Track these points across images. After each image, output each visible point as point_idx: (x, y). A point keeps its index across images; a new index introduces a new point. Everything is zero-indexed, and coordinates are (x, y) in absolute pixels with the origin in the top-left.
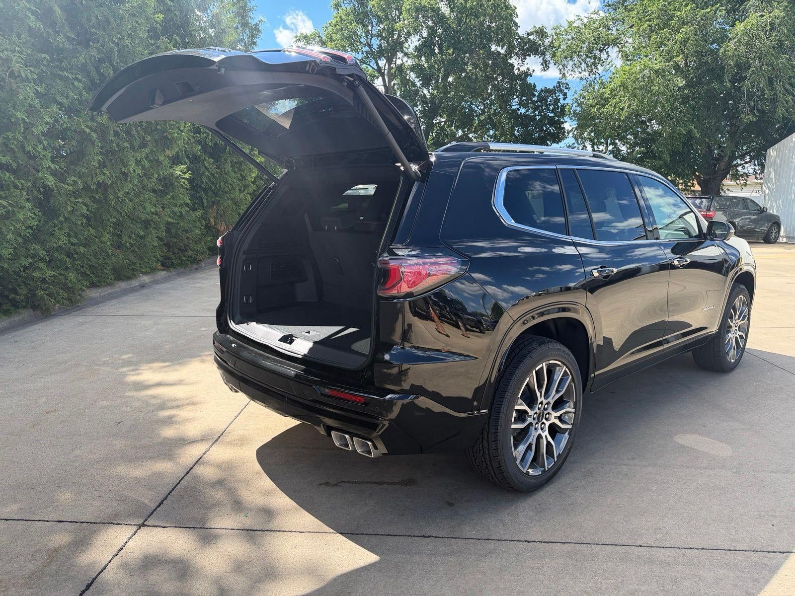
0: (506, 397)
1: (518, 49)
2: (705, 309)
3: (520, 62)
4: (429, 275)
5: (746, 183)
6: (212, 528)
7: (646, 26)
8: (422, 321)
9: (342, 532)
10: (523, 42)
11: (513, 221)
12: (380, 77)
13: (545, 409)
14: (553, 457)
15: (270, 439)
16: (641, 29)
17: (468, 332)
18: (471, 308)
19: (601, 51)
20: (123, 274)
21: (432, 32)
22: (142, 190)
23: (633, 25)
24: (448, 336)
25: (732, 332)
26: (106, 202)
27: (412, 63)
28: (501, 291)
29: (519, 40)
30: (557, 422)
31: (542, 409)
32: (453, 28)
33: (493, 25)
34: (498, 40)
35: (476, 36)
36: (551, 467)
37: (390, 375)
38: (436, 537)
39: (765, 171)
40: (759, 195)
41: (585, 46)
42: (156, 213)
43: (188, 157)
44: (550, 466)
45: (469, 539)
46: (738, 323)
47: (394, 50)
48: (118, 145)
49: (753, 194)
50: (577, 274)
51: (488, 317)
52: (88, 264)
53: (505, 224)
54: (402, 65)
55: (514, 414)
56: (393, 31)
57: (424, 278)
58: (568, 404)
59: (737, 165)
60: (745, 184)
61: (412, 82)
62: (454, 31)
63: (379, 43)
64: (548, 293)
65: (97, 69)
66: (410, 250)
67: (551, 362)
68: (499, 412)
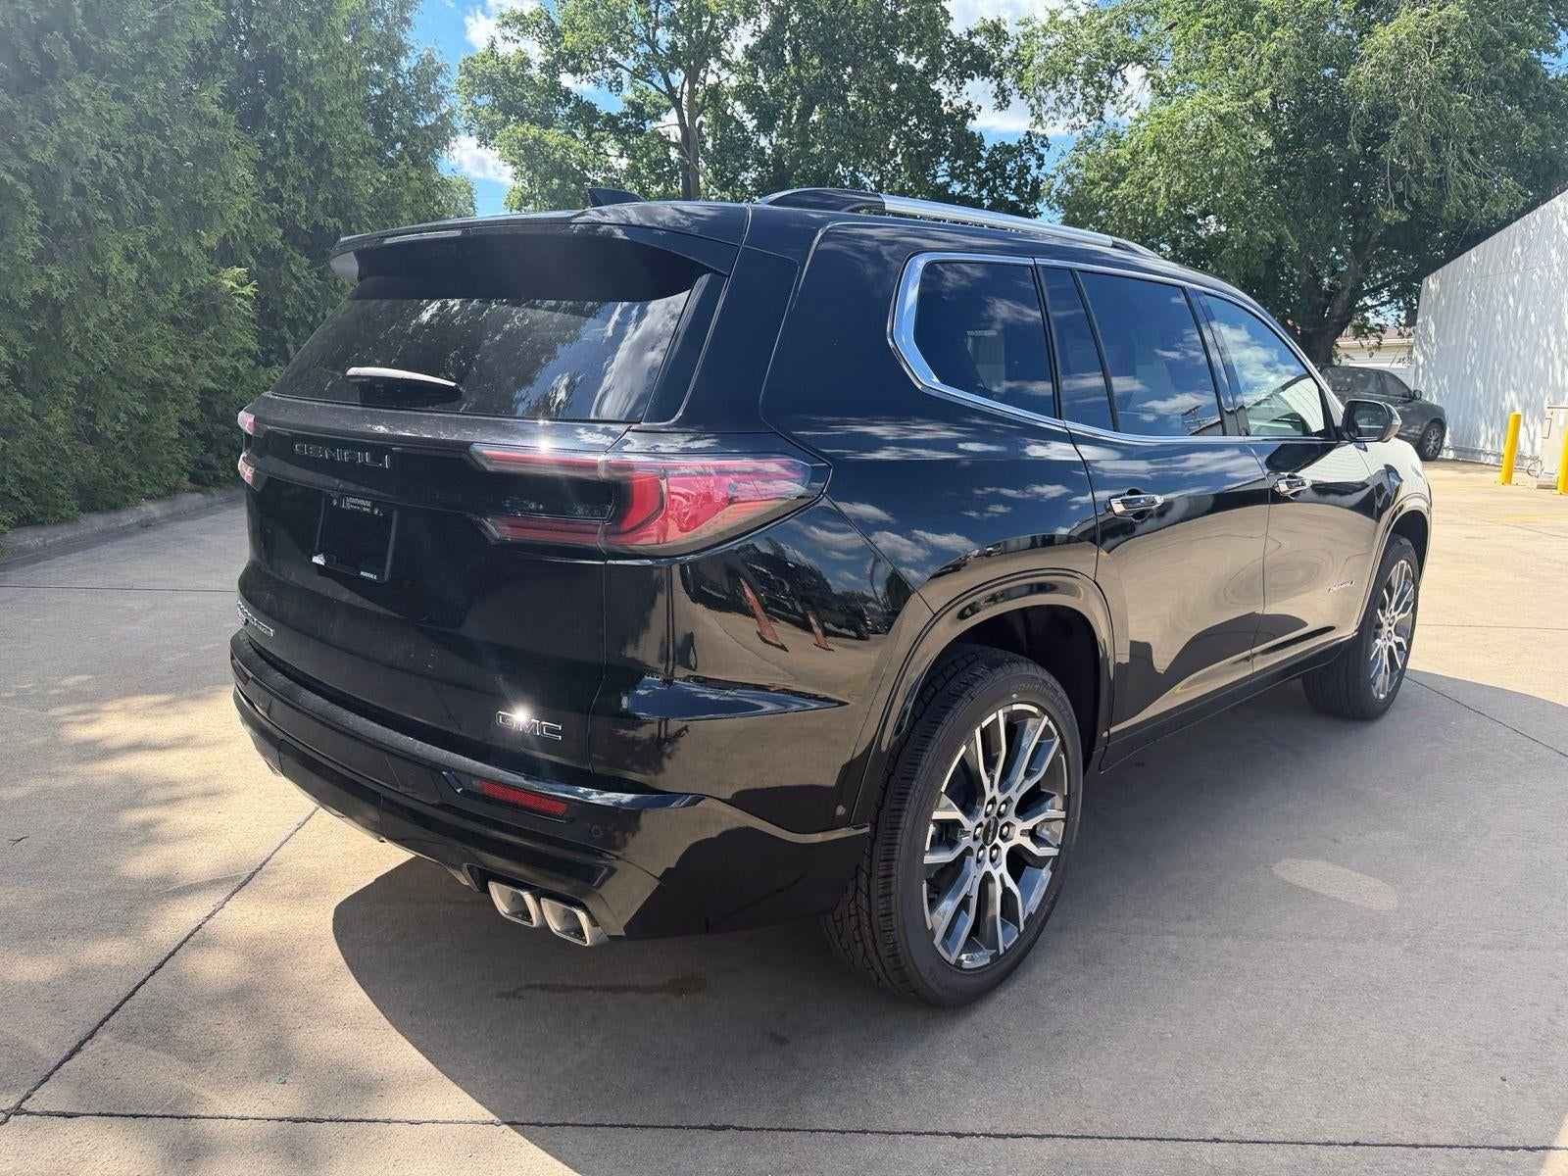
0: (911, 791)
1: (949, 63)
2: (1335, 589)
3: (953, 89)
4: (731, 501)
5: (1379, 343)
6: (191, 1117)
7: (1200, 26)
8: (713, 612)
9: (516, 1119)
10: (960, 50)
11: (936, 380)
12: (673, 109)
13: (1000, 815)
14: (1017, 924)
15: (371, 881)
16: (1191, 34)
17: (830, 639)
18: (842, 585)
19: (1112, 73)
20: (96, 498)
21: (780, 20)
22: (145, 317)
23: (1175, 24)
24: (783, 647)
25: (1382, 637)
26: (58, 338)
27: (737, 84)
28: (909, 542)
29: (952, 45)
30: (1027, 843)
31: (994, 814)
32: (821, 12)
33: (902, 12)
34: (909, 42)
35: (866, 31)
36: (1010, 948)
37: (634, 741)
38: (741, 1129)
39: (1418, 321)
40: (1404, 367)
41: (1082, 61)
42: (180, 370)
43: (253, 252)
44: (1011, 943)
45: (820, 1131)
46: (1393, 618)
47: (701, 53)
48: (82, 215)
49: (1394, 365)
50: (1074, 508)
51: (878, 603)
52: (16, 474)
53: (919, 387)
54: (717, 85)
55: (932, 829)
56: (699, 15)
57: (719, 508)
58: (1049, 803)
59: (1366, 308)
60: (1379, 347)
61: (737, 122)
62: (823, 19)
63: (670, 39)
64: (1007, 552)
65: (36, 45)
66: (687, 437)
67: (1016, 707)
68: (894, 828)
